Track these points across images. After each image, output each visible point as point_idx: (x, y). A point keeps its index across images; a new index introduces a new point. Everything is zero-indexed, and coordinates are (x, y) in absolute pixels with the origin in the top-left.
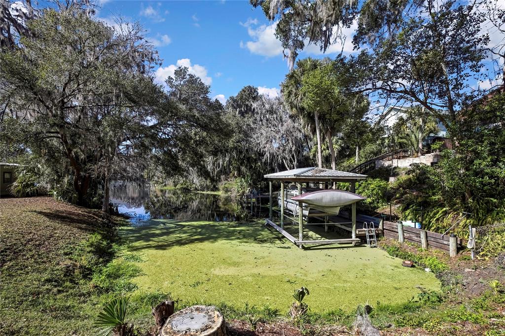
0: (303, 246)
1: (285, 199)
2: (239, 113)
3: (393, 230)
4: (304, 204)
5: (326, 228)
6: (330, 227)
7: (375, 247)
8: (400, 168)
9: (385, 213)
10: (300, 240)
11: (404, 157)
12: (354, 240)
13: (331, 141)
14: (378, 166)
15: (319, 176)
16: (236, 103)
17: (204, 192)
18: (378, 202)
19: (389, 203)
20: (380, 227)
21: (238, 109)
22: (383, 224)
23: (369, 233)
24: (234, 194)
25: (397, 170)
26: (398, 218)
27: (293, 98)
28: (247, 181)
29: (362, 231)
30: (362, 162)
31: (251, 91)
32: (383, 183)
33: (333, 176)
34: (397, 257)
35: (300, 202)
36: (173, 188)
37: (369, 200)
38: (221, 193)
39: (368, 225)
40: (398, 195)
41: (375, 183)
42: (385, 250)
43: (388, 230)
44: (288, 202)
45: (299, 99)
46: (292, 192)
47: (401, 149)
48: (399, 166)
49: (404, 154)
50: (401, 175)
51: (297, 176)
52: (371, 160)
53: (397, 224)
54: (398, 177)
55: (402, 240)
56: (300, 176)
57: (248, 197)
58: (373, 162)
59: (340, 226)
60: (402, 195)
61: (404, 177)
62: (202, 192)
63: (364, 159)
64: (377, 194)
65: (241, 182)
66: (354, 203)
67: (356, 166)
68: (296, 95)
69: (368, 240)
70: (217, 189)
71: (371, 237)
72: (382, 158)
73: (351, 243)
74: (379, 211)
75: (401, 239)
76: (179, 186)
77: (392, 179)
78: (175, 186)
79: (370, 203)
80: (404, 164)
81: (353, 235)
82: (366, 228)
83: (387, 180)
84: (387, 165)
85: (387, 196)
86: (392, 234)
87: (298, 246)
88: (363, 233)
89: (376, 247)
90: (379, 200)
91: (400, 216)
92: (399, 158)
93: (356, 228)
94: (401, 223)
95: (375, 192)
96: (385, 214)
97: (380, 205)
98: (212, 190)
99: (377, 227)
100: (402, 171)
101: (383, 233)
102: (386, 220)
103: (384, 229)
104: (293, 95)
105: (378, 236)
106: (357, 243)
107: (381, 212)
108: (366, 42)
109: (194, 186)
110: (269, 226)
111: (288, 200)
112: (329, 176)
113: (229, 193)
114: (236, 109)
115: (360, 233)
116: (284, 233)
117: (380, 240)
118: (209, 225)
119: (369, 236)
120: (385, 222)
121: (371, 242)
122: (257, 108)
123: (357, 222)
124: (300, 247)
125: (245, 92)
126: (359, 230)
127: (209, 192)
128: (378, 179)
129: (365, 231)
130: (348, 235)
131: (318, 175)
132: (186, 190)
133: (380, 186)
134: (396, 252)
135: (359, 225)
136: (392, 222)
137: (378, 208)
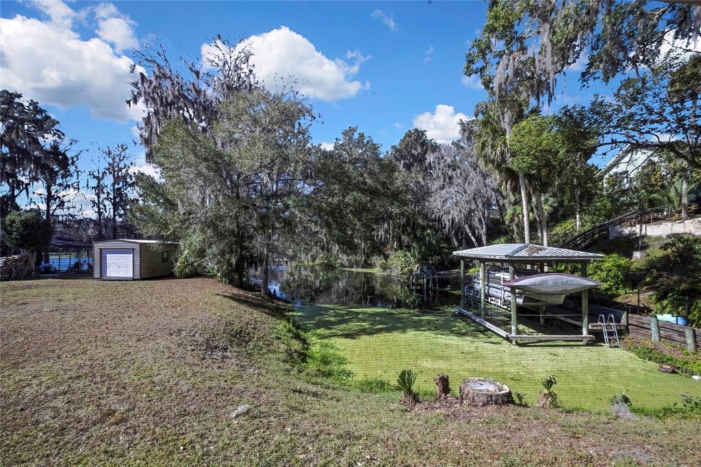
0: (516, 342)
1: (486, 283)
2: (404, 167)
3: (643, 326)
4: (517, 291)
5: (542, 320)
6: (546, 320)
7: (616, 347)
8: (650, 238)
9: (630, 303)
10: (513, 334)
11: (656, 220)
12: (586, 338)
13: (538, 201)
14: (612, 235)
15: (537, 257)
16: (400, 153)
17: (353, 269)
18: (618, 289)
19: (636, 291)
20: (623, 321)
21: (402, 162)
22: (627, 317)
23: (607, 329)
24: (396, 273)
25: (646, 240)
26: (649, 311)
27: (488, 150)
28: (414, 256)
29: (597, 326)
30: (586, 228)
31: (418, 136)
32: (623, 261)
33: (557, 257)
34: (650, 360)
35: (513, 289)
36: (311, 264)
37: (605, 285)
38: (377, 271)
39: (606, 319)
40: (648, 280)
41: (611, 261)
42: (632, 351)
43: (635, 326)
44: (490, 287)
45: (498, 152)
46: (497, 275)
47: (652, 210)
48: (648, 234)
49: (655, 215)
50: (652, 248)
51: (510, 256)
52: (601, 226)
53: (649, 317)
54: (648, 251)
55: (657, 339)
56: (513, 257)
57: (418, 277)
58: (603, 228)
59: (563, 319)
60: (656, 278)
61: (657, 253)
62: (349, 269)
63: (589, 224)
64: (616, 276)
65: (405, 256)
66: (585, 291)
67: (577, 233)
68: (493, 147)
69: (606, 337)
70: (370, 266)
71: (611, 334)
72: (621, 222)
73: (582, 341)
74: (619, 300)
75: (655, 337)
76: (317, 262)
77: (637, 255)
78: (314, 260)
79: (607, 290)
80: (658, 231)
81: (585, 331)
82: (603, 322)
83: (630, 256)
84: (627, 233)
85: (632, 280)
86: (642, 331)
87: (511, 342)
88: (600, 328)
89: (618, 347)
90: (619, 285)
91: (653, 307)
92: (648, 222)
93: (589, 322)
94: (656, 317)
95: (612, 274)
96: (631, 305)
97: (621, 291)
98: (363, 267)
99: (618, 320)
100: (655, 241)
101: (628, 331)
102: (632, 313)
103: (629, 324)
104: (490, 147)
105: (620, 333)
106: (589, 341)
107: (624, 301)
108: (599, 78)
109: (339, 261)
110: (461, 316)
111: (490, 284)
112: (551, 257)
113: (388, 271)
114: (400, 160)
115: (594, 328)
116: (488, 325)
117: (623, 339)
118: (385, 313)
119: (608, 332)
120: (630, 315)
121: (610, 340)
122: (434, 162)
123: (589, 314)
124: (514, 343)
125: (410, 137)
126: (593, 324)
127: (360, 270)
128: (614, 255)
129: (602, 326)
130: (578, 330)
131: (536, 255)
132: (329, 267)
133: (618, 266)
134: (648, 354)
135: (593, 318)
136: (641, 315)
137: (618, 295)
